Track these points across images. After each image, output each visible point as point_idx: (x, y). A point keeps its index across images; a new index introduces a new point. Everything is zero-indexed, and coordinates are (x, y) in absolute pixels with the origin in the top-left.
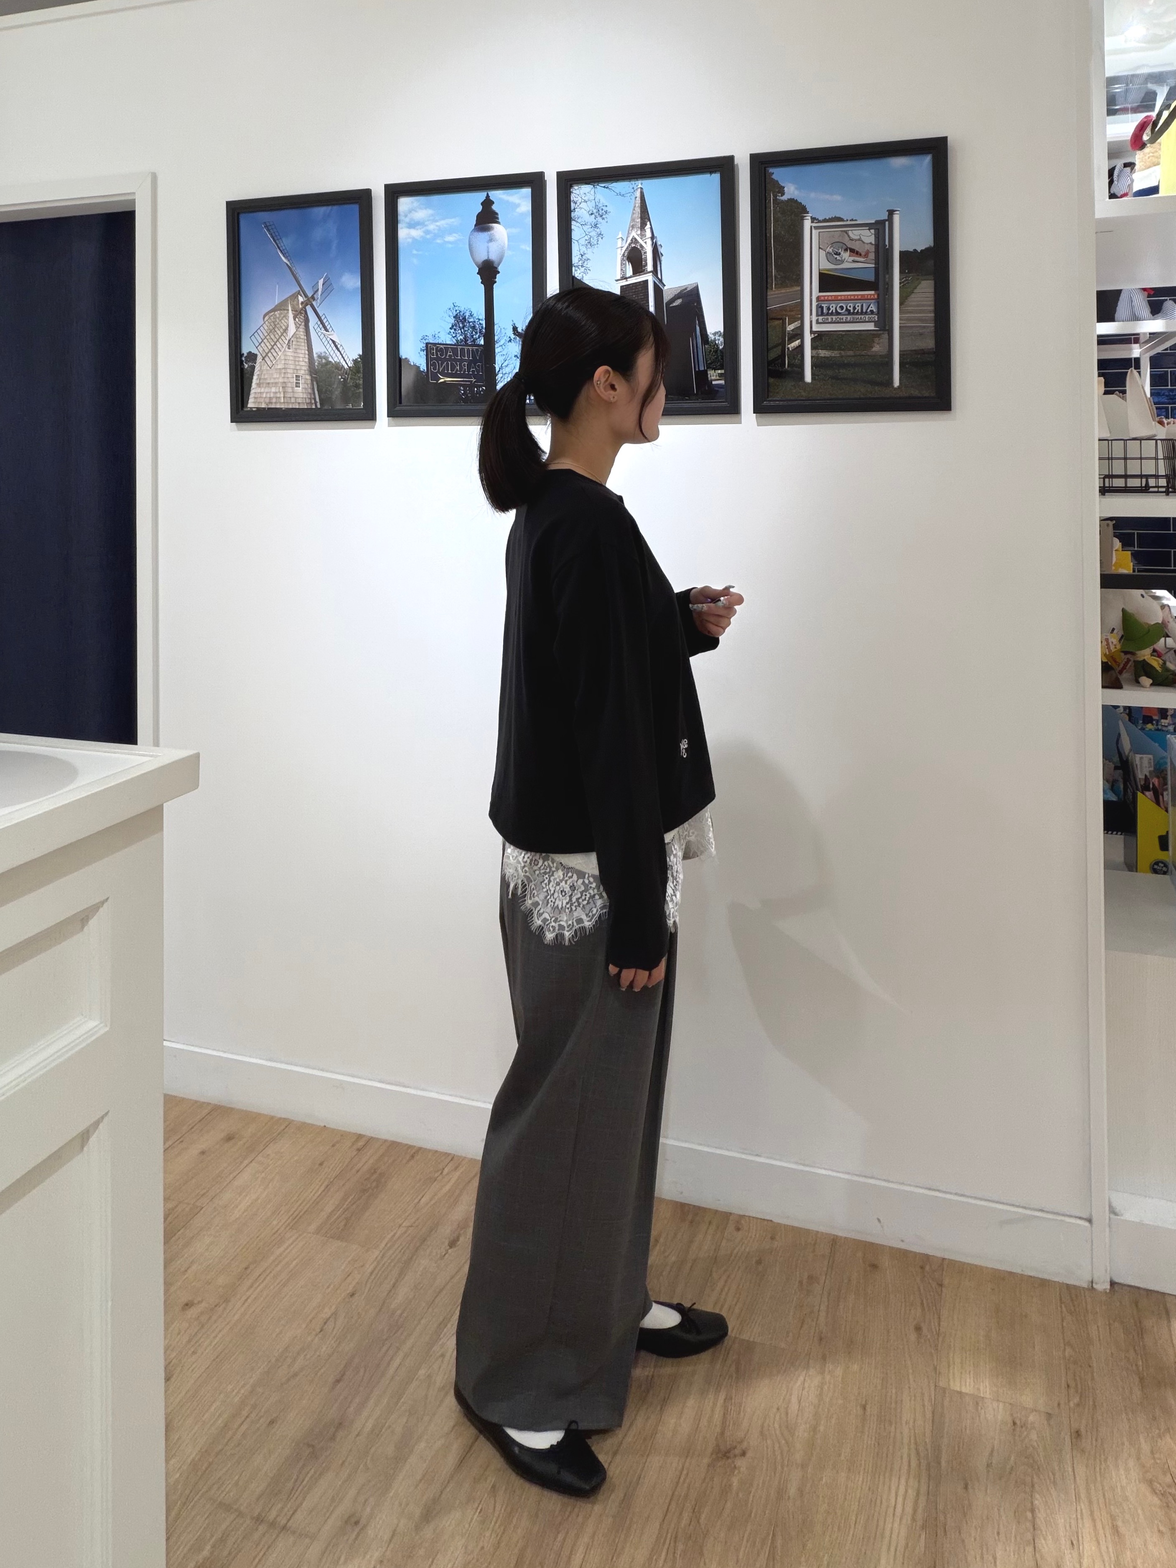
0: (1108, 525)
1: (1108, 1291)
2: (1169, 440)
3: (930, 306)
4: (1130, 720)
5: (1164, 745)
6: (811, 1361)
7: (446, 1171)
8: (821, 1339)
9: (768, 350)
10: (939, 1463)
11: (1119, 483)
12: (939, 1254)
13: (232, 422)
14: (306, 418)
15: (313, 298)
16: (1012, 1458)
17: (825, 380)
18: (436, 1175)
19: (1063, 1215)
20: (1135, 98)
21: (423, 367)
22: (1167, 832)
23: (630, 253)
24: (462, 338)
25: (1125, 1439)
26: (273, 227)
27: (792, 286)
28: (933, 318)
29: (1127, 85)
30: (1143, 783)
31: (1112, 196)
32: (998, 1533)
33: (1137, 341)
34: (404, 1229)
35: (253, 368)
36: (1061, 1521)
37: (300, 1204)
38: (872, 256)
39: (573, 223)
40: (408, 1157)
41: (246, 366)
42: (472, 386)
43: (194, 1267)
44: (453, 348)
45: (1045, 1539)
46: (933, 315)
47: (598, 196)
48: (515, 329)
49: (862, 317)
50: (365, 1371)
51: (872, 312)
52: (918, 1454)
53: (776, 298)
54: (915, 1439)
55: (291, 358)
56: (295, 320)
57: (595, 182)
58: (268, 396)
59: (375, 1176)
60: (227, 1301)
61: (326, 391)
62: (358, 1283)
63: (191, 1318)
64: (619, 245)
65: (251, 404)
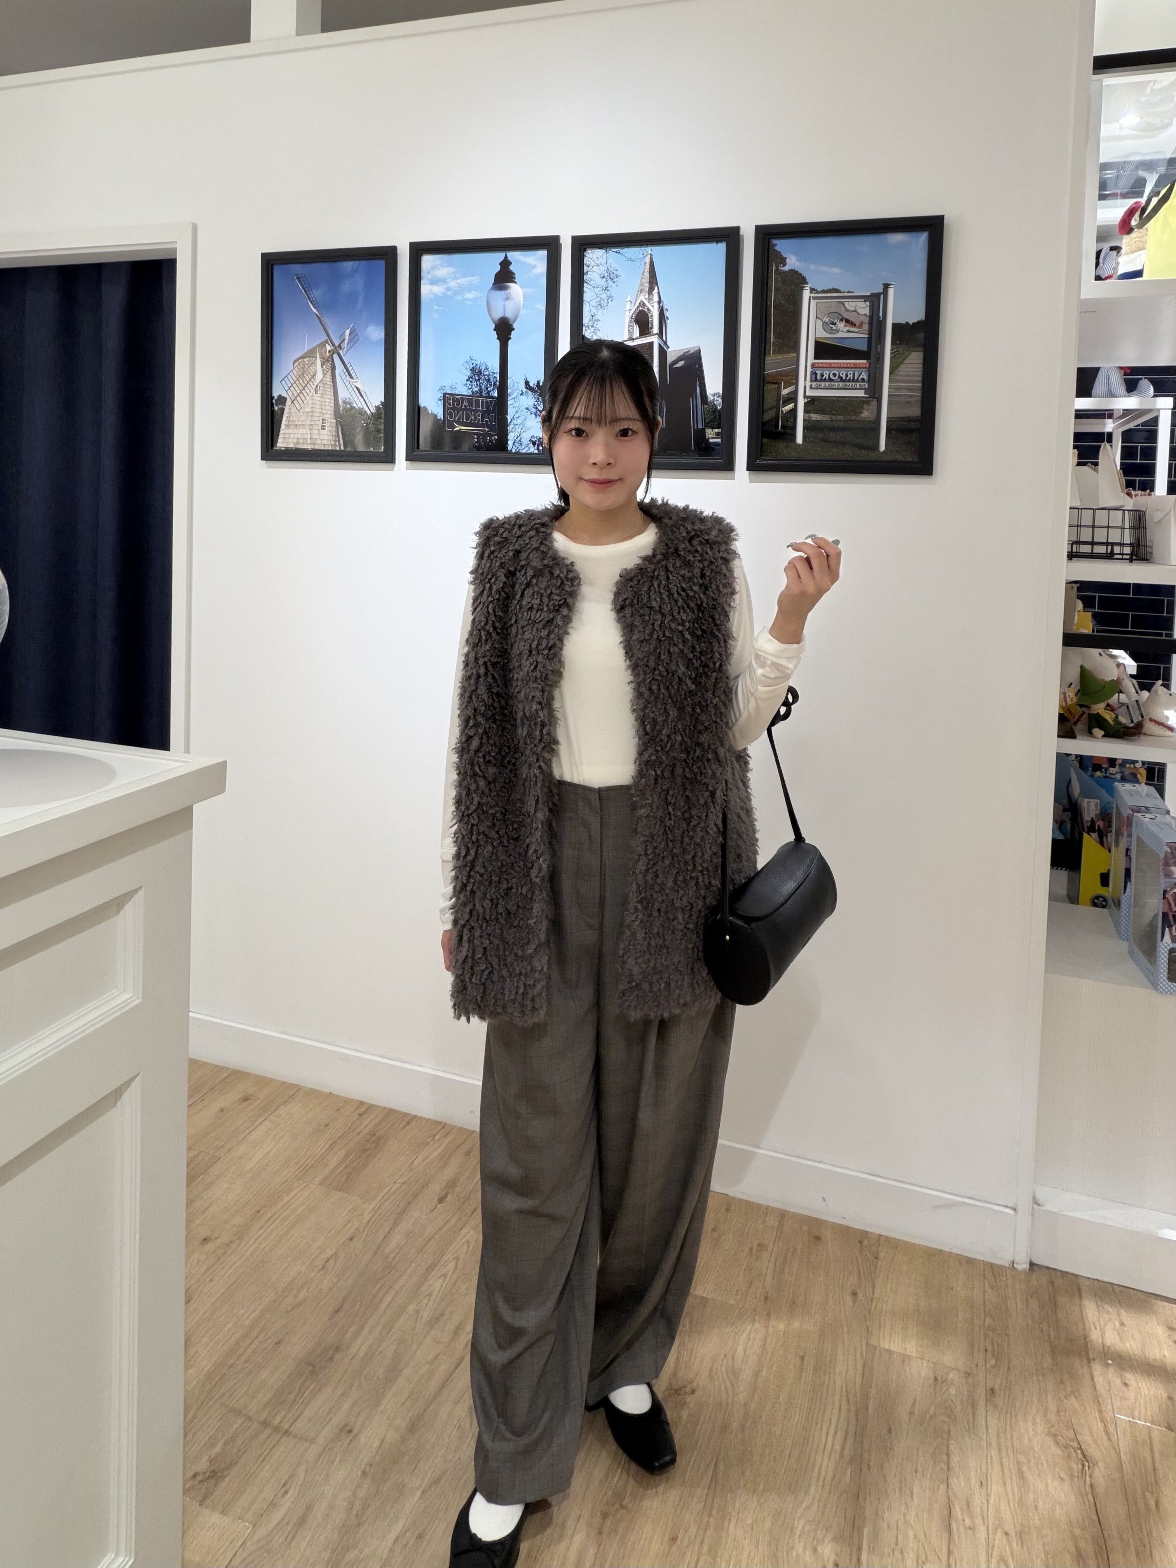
0: (1072, 588)
1: (1027, 1271)
2: (1138, 511)
3: (917, 376)
4: (1081, 767)
5: (1111, 791)
6: (757, 1317)
7: (437, 1137)
8: (766, 1298)
9: (763, 412)
10: (867, 1409)
11: (1086, 549)
12: (877, 1231)
13: (262, 460)
14: (330, 458)
15: (340, 346)
16: (932, 1409)
17: (814, 442)
18: (429, 1140)
19: (991, 1203)
20: (1124, 184)
21: (440, 416)
22: (1109, 870)
23: (637, 316)
24: (477, 389)
25: (1035, 1399)
26: (305, 278)
27: (788, 352)
28: (920, 388)
29: (1118, 171)
30: (1089, 824)
31: (1098, 278)
32: (916, 1472)
33: (1110, 416)
34: (399, 1185)
35: (283, 410)
36: (972, 1464)
37: (307, 1159)
38: (866, 327)
39: (585, 285)
40: (404, 1123)
41: (276, 408)
42: (485, 434)
43: (211, 1209)
44: (469, 399)
45: (957, 1478)
46: (920, 385)
47: (610, 261)
48: (527, 383)
49: (854, 384)
50: (360, 1306)
51: (863, 380)
52: (848, 1400)
53: (774, 362)
54: (846, 1388)
55: (318, 402)
56: (322, 367)
57: (607, 247)
58: (296, 437)
59: (374, 1138)
60: (240, 1238)
61: (350, 434)
62: (356, 1229)
63: (209, 1251)
64: (628, 307)
65: (281, 444)
